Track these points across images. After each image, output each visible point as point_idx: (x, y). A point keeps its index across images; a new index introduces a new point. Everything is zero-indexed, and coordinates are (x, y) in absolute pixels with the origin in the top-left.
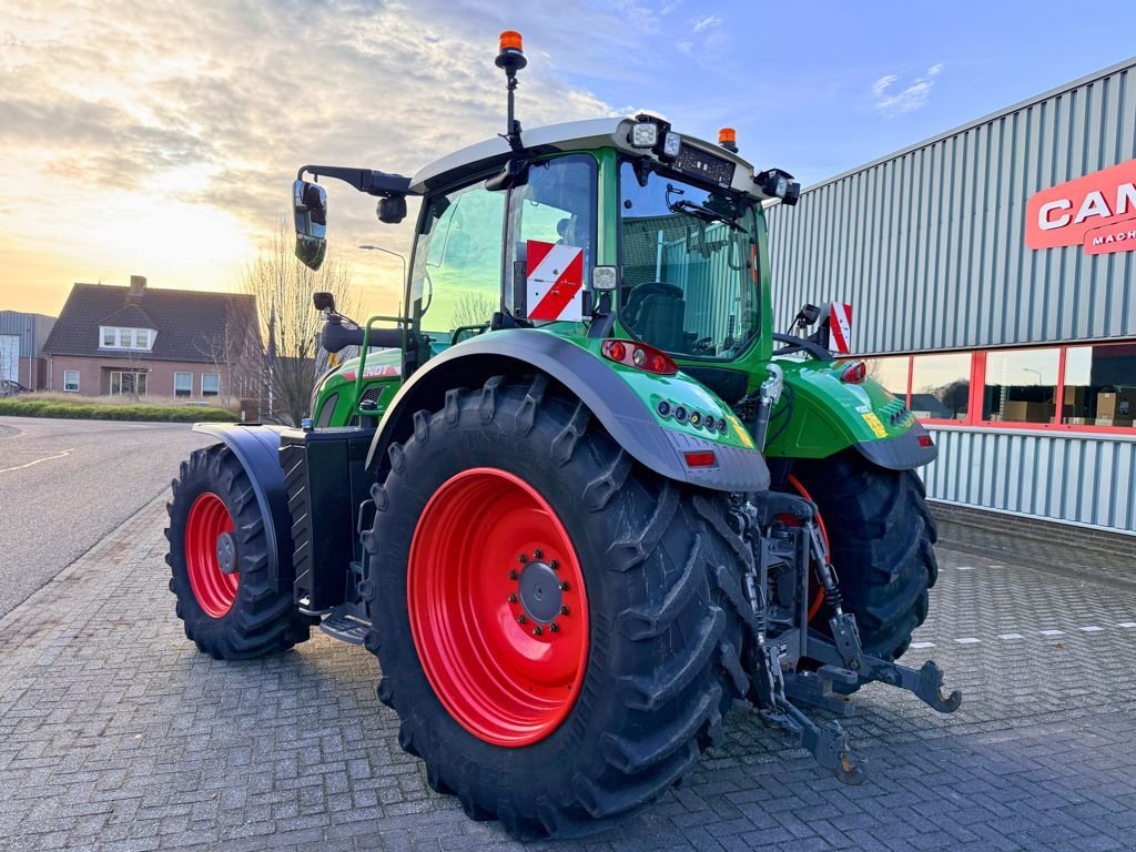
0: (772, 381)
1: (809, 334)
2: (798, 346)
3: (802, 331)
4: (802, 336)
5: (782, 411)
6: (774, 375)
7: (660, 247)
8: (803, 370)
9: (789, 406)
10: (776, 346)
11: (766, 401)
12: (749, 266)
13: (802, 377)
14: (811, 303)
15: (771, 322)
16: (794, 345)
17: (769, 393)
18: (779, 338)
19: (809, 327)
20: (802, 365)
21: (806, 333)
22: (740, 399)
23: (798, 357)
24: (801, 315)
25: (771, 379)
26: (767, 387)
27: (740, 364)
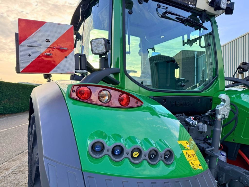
0: (223, 105)
1: (245, 77)
2: (239, 82)
3: (240, 75)
4: (240, 78)
5: (232, 121)
6: (224, 101)
7: (196, 58)
8: (242, 95)
9: (236, 118)
10: (227, 83)
11: (219, 117)
12: (209, 45)
13: (242, 99)
14: (245, 61)
15: (223, 71)
16: (236, 82)
17: (221, 112)
18: (228, 79)
19: (244, 73)
20: (242, 92)
21: (242, 76)
22: (207, 112)
23: (239, 88)
24: (239, 68)
25: (222, 103)
26: (220, 109)
27: (207, 93)
